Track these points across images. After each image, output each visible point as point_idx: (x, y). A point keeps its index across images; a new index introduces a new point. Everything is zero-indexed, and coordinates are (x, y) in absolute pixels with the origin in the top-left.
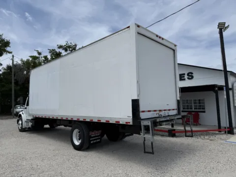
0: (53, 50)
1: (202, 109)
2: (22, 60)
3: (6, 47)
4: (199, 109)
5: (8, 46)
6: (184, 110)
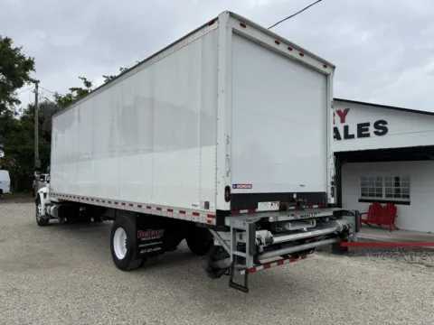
0: (112, 77)
1: (404, 196)
2: (56, 96)
3: (27, 70)
4: (396, 196)
5: (32, 69)
6: (364, 198)
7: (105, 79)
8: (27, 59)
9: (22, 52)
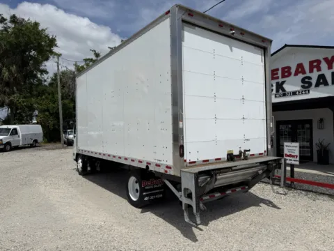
8: (51, 37)
9: (47, 32)
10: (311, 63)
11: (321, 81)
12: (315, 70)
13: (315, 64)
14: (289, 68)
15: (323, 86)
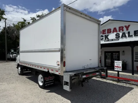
0: (33, 18)
2: (13, 24)
3: (3, 15)
5: (4, 14)
7: (31, 18)
8: (2, 10)
10: (120, 28)
11: (124, 35)
12: (121, 30)
13: (121, 28)
14: (110, 29)
15: (124, 37)
